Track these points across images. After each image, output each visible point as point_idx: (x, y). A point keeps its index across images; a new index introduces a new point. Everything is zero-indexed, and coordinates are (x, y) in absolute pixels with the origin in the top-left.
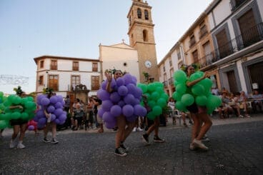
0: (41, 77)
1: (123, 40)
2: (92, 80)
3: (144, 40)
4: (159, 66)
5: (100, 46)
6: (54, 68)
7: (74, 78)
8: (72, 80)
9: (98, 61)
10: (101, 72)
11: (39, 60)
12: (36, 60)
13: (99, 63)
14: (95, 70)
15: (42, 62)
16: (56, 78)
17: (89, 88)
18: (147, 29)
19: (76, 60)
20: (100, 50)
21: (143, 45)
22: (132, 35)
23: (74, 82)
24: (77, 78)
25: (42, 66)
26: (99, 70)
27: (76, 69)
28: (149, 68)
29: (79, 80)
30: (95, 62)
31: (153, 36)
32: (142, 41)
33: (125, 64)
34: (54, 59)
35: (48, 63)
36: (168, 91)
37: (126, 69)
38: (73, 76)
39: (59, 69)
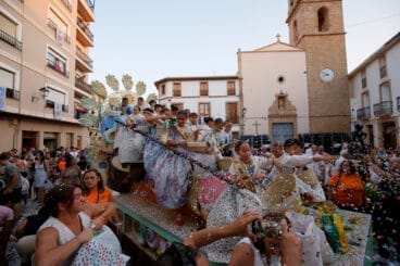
1: (278, 36)
2: (227, 109)
3: (320, 30)
4: (352, 77)
5: (239, 53)
6: (177, 94)
7: (202, 106)
9: (236, 78)
10: (241, 96)
11: (161, 84)
12: (157, 84)
13: (237, 82)
14: (231, 92)
15: (164, 87)
18: (327, 5)
19: (204, 80)
20: (239, 60)
21: (317, 38)
22: (295, 23)
23: (202, 112)
24: (207, 106)
25: (164, 92)
26: (237, 93)
27: (204, 93)
28: (329, 83)
29: (209, 110)
30: (231, 80)
31: (341, 18)
32: (316, 32)
33: (281, 79)
34: (177, 81)
35: (170, 87)
36: (370, 127)
37: (284, 88)
38: (200, 104)
39: (183, 94)
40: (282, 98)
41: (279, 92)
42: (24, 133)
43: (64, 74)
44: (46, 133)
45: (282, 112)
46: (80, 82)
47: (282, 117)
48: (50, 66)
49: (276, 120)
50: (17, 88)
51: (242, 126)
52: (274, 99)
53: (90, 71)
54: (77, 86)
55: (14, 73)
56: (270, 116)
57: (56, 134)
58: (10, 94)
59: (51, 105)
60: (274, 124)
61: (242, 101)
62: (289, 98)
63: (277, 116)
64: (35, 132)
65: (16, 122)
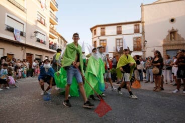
0: (95, 42)
2: (134, 41)
5: (142, 6)
6: (103, 34)
7: (118, 41)
8: (116, 43)
9: (140, 22)
10: (143, 33)
11: (93, 29)
12: (91, 29)
13: (140, 24)
14: (137, 31)
15: (95, 30)
16: (104, 42)
17: (131, 49)
19: (119, 25)
20: (142, 10)
23: (118, 44)
24: (121, 41)
25: (95, 34)
26: (141, 31)
27: (119, 33)
30: (136, 23)
33: (172, 20)
34: (103, 27)
35: (99, 30)
37: (174, 26)
38: (117, 39)
39: (106, 34)
40: (173, 33)
41: (170, 29)
42: (27, 54)
43: (44, 25)
44: (36, 55)
45: (173, 42)
46: (52, 30)
47: (173, 45)
48: (38, 21)
49: (169, 48)
50: (25, 32)
51: (144, 52)
52: (167, 33)
53: (57, 24)
54: (50, 31)
55: (23, 24)
56: (164, 46)
57: (41, 56)
58: (22, 34)
59: (39, 41)
60: (167, 50)
61: (144, 37)
62: (179, 33)
63: (170, 45)
64: (32, 55)
65: (24, 48)
